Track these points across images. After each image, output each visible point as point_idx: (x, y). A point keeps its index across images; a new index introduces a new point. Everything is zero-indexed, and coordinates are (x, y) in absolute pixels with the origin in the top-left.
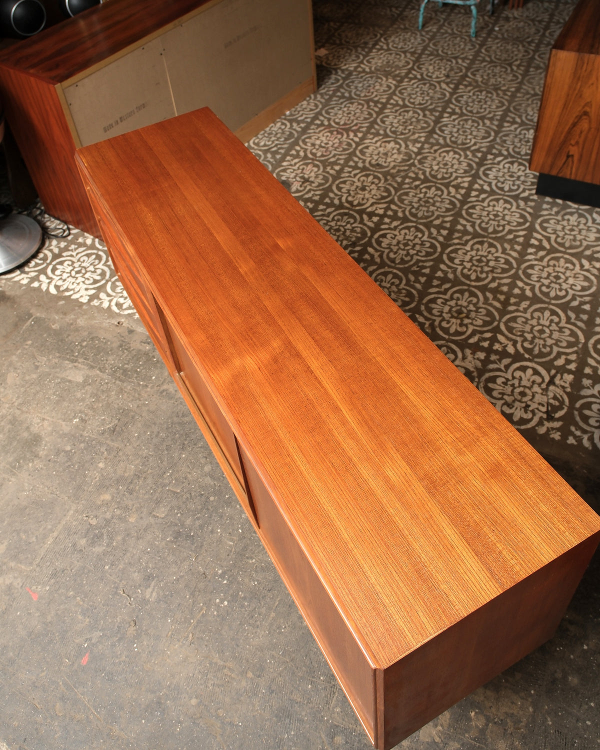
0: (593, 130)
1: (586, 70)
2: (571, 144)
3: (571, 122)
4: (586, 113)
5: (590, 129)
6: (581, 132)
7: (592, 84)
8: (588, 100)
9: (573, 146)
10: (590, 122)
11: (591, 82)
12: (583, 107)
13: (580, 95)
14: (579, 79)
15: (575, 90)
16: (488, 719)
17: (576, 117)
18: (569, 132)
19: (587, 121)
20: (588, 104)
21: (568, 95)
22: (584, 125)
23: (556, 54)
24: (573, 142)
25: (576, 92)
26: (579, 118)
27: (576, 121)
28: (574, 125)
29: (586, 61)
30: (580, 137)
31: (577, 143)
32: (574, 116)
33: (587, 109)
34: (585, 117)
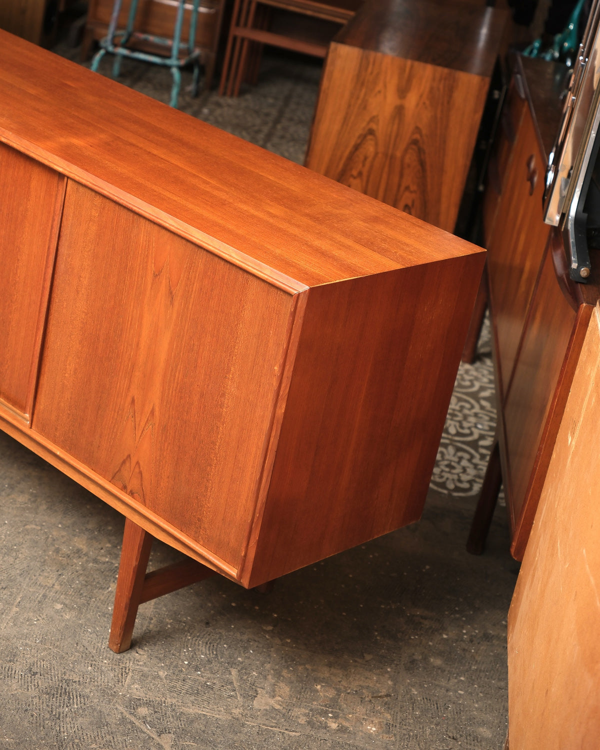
0: (380, 155)
1: (371, 73)
2: (352, 176)
3: (352, 143)
4: (371, 132)
5: (376, 154)
6: (366, 158)
7: (379, 92)
8: (375, 114)
9: (355, 178)
10: (376, 144)
11: (378, 88)
12: (368, 123)
13: (364, 107)
14: (363, 84)
15: (358, 98)
16: (339, 691)
17: (359, 137)
18: (350, 158)
19: (372, 143)
20: (373, 119)
21: (349, 106)
22: (369, 148)
23: (336, 49)
24: (355, 173)
25: (359, 101)
26: (363, 137)
27: (359, 141)
28: (357, 147)
29: (371, 60)
30: (364, 165)
31: (360, 174)
32: (357, 134)
33: (373, 126)
34: (370, 137)
